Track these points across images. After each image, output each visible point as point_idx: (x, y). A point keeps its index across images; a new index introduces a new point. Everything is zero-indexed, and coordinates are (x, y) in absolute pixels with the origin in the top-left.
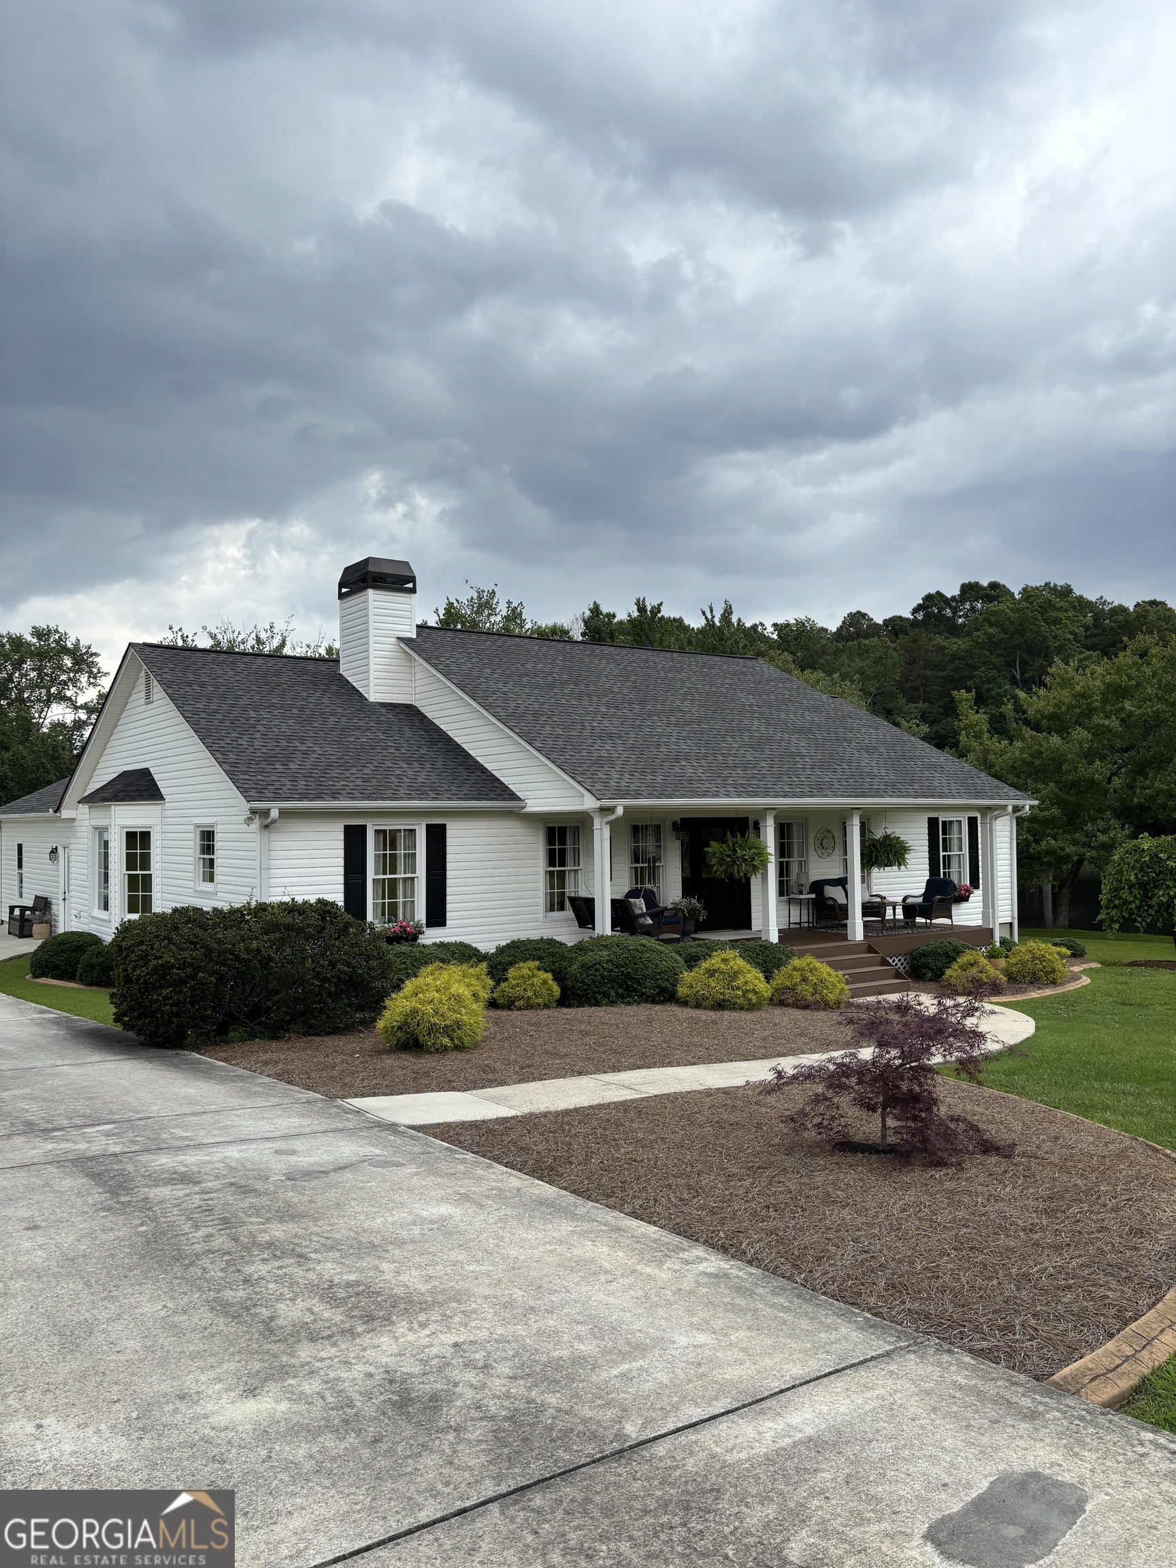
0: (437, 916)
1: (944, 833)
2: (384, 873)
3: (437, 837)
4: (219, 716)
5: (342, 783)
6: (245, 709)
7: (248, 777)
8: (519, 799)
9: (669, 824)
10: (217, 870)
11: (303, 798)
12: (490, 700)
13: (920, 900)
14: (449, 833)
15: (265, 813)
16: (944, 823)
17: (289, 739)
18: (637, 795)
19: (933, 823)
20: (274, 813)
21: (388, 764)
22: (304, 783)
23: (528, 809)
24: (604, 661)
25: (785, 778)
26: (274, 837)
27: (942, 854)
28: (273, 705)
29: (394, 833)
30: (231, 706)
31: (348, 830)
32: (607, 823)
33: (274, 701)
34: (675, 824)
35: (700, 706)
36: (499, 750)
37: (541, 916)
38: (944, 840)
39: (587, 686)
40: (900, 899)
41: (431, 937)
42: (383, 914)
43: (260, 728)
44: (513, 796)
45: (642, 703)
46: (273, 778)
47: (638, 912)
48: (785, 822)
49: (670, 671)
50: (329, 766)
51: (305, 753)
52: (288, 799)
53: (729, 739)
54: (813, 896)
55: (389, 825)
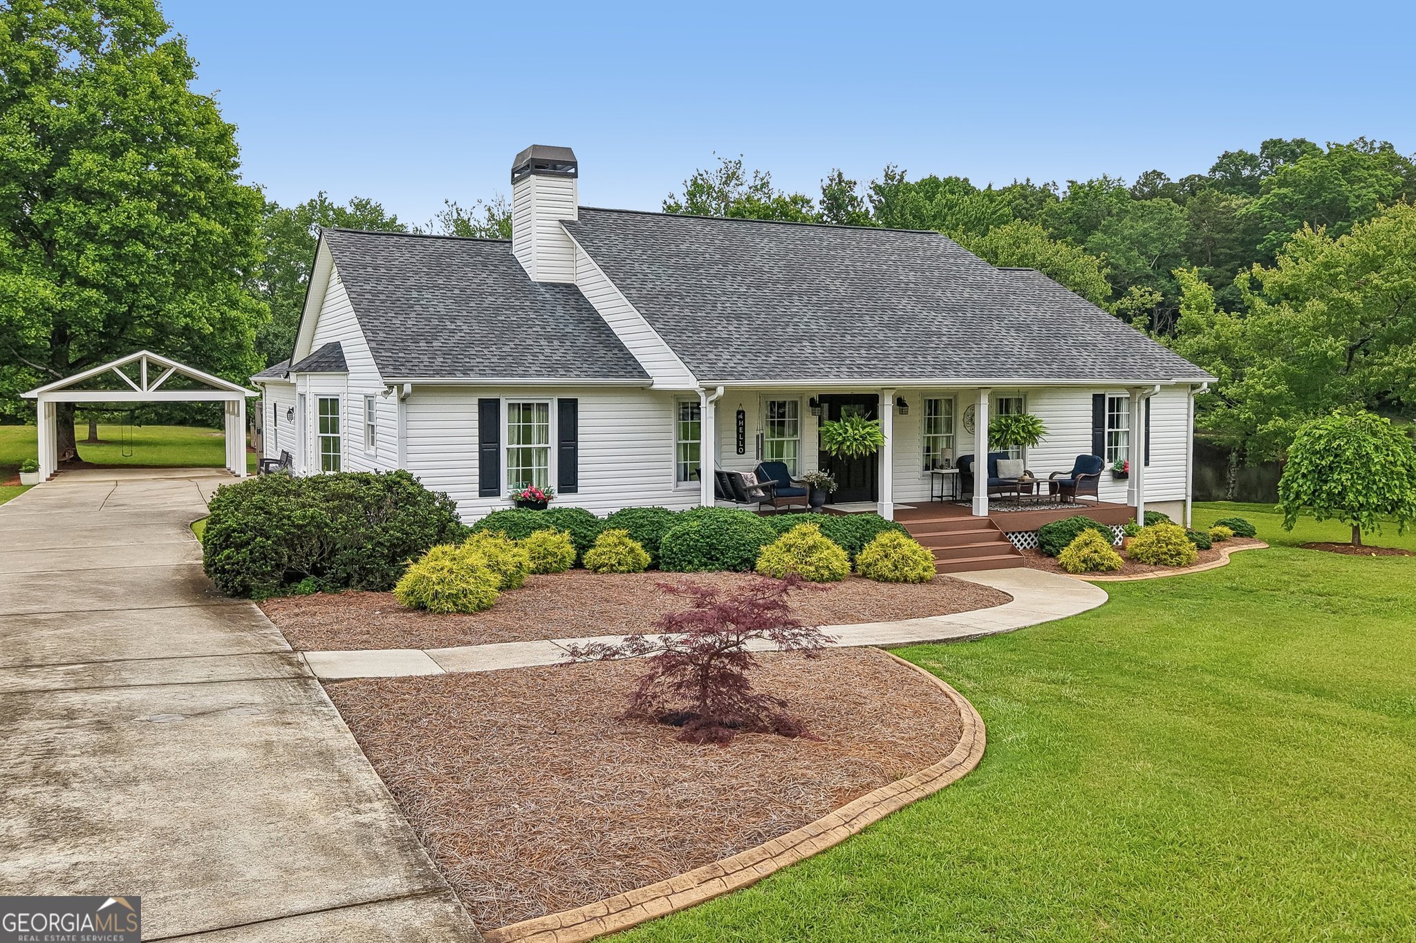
0: (568, 482)
1: (1111, 410)
2: (519, 443)
3: (569, 410)
4: (382, 297)
5: (477, 360)
6: (409, 290)
7: (390, 354)
8: (648, 377)
9: (806, 401)
10: (378, 437)
11: (438, 373)
12: (628, 281)
13: (1069, 476)
14: (580, 408)
15: (401, 387)
16: (1111, 400)
17: (441, 319)
18: (741, 375)
19: (1098, 400)
20: (407, 388)
21: (529, 342)
22: (442, 360)
23: (654, 387)
24: (766, 240)
25: (910, 358)
26: (411, 409)
27: (1107, 430)
28: (437, 286)
29: (527, 407)
30: (397, 287)
31: (482, 403)
32: (711, 402)
33: (440, 282)
34: (812, 401)
35: (851, 284)
36: (636, 329)
37: (672, 485)
38: (1111, 417)
39: (736, 266)
40: (1047, 476)
41: (561, 501)
42: (518, 480)
43: (418, 308)
44: (643, 374)
45: (789, 282)
46: (413, 355)
47: (749, 485)
48: (933, 398)
49: (835, 249)
50: (471, 344)
51: (452, 332)
52: (421, 375)
53: (867, 318)
54: (957, 471)
55: (522, 399)
